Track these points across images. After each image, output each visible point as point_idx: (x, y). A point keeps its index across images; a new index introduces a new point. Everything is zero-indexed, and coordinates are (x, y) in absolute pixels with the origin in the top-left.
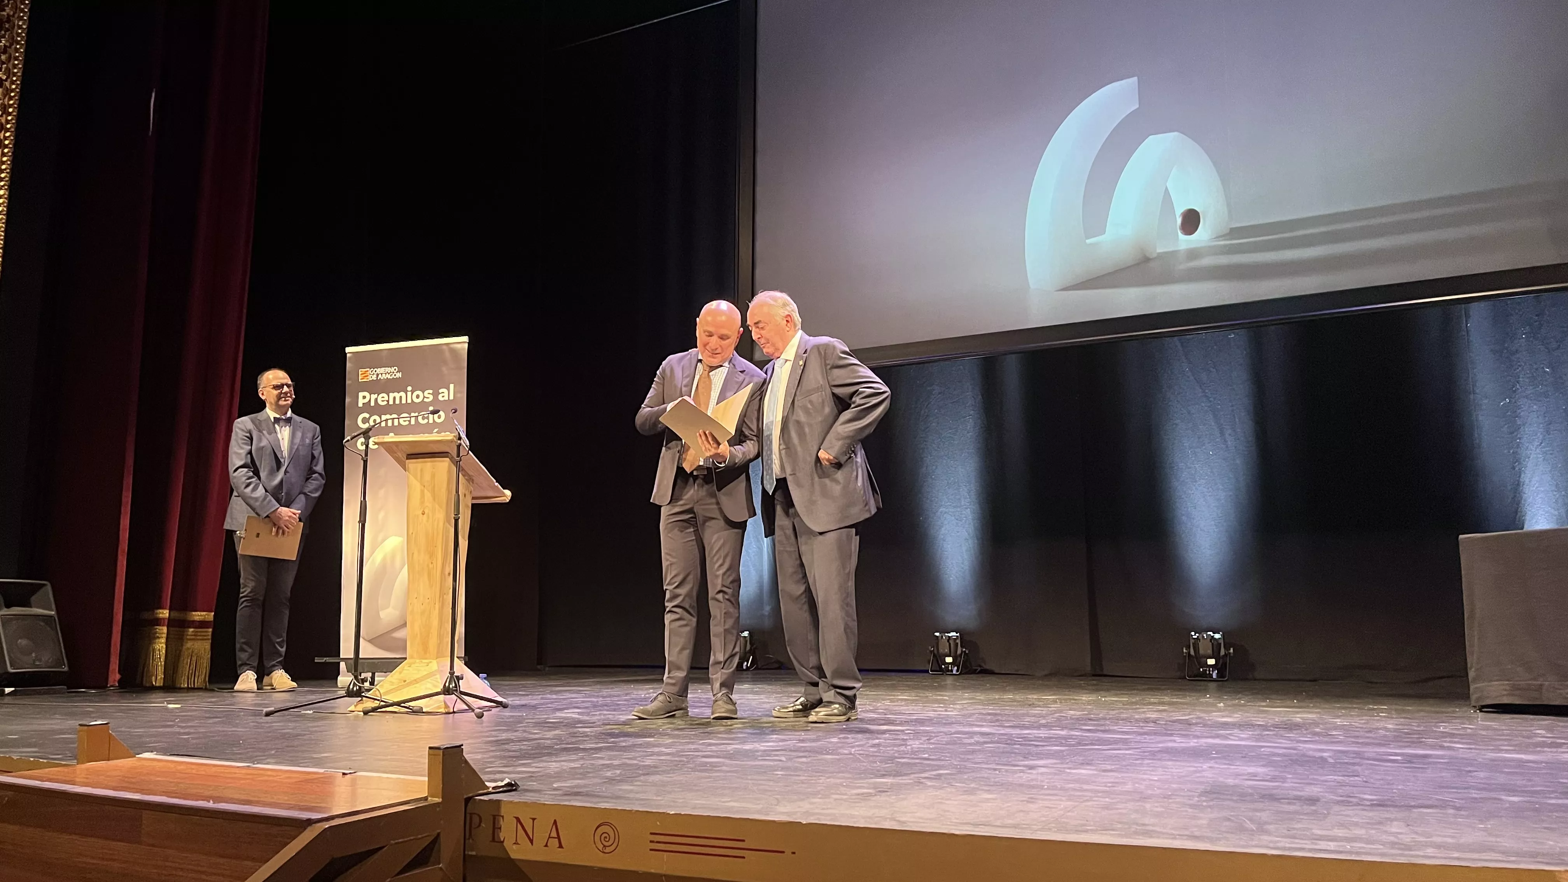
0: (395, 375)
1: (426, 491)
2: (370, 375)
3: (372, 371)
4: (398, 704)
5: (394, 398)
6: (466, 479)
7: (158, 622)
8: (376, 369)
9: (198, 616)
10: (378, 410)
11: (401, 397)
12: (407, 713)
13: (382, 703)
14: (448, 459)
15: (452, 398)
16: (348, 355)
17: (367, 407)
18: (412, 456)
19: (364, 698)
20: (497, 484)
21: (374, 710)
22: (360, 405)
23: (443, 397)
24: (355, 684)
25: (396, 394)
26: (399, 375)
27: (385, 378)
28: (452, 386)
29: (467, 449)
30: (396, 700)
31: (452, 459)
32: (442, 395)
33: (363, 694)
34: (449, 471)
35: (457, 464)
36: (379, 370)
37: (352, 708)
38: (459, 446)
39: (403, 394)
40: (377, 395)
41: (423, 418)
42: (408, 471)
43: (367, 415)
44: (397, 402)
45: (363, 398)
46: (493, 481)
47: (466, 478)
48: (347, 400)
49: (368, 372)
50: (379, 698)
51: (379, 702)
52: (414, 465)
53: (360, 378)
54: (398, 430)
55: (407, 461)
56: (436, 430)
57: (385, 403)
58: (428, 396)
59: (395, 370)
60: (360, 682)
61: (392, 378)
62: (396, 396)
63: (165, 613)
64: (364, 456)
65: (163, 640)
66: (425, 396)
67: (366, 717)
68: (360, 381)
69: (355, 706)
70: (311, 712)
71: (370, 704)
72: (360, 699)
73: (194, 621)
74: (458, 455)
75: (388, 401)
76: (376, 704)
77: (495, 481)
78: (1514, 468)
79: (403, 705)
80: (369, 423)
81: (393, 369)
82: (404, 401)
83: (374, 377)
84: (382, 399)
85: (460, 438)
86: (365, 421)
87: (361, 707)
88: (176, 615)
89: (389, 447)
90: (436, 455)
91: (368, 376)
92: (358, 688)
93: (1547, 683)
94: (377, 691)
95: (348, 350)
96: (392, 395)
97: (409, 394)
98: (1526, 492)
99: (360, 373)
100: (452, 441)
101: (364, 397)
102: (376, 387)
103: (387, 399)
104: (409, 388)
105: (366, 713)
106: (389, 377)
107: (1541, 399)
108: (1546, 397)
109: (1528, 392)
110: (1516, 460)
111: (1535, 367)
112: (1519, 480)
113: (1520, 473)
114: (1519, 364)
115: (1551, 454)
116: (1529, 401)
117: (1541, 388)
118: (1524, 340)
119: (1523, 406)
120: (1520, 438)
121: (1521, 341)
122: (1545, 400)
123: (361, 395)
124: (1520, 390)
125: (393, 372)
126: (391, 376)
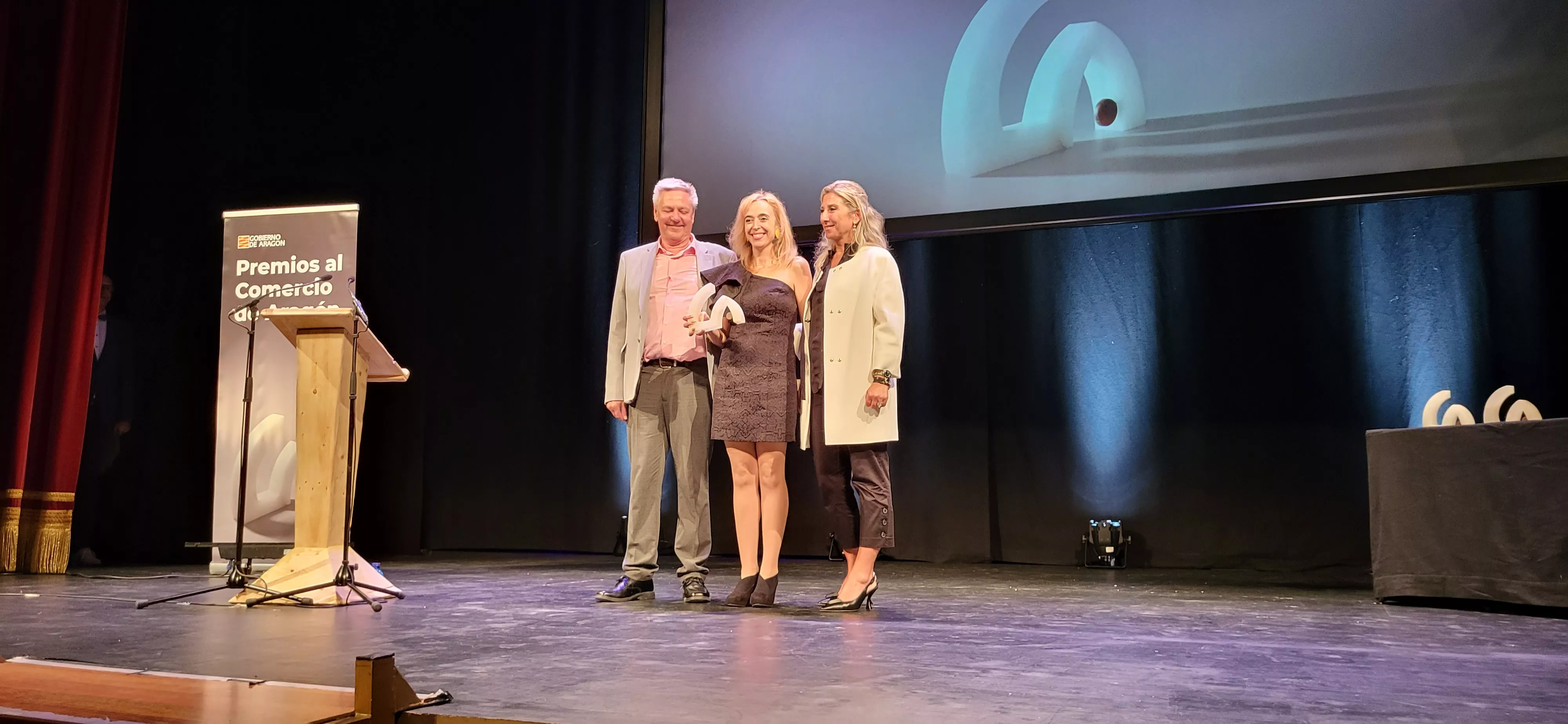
0: (278, 243)
1: (317, 368)
2: (246, 242)
3: (252, 238)
4: (286, 596)
5: (277, 267)
6: (362, 357)
7: (11, 502)
8: (256, 236)
9: (57, 496)
10: (258, 279)
11: (284, 267)
12: (295, 605)
13: (268, 595)
14: (343, 335)
15: (340, 269)
16: (226, 220)
17: (246, 276)
18: (303, 331)
19: (247, 589)
20: (394, 362)
21: (259, 602)
22: (239, 274)
23: (331, 267)
24: (237, 575)
25: (278, 263)
26: (283, 243)
27: (267, 246)
28: (340, 257)
29: (366, 326)
30: (284, 591)
31: (347, 336)
32: (330, 265)
33: (247, 585)
34: (344, 347)
35: (354, 341)
36: (260, 238)
37: (234, 600)
38: (356, 322)
39: (286, 263)
40: (257, 263)
41: (309, 289)
42: (299, 347)
43: (246, 285)
44: (280, 272)
45: (242, 266)
46: (391, 359)
47: (362, 355)
48: (225, 268)
49: (248, 239)
50: (265, 590)
51: (264, 594)
52: (305, 341)
53: (239, 245)
54: (281, 302)
55: (298, 336)
56: (322, 303)
57: (267, 272)
58: (314, 266)
59: (278, 237)
60: (243, 572)
61: (274, 245)
62: (278, 266)
63: (18, 493)
64: (250, 330)
65: (16, 522)
66: (311, 266)
67: (250, 610)
68: (239, 248)
69: (237, 597)
70: (189, 604)
71: (253, 596)
72: (242, 590)
73: (52, 502)
74: (355, 332)
75: (269, 271)
76: (260, 596)
77: (393, 359)
78: (1401, 364)
79: (291, 597)
80: (248, 293)
81: (275, 237)
82: (287, 271)
83: (254, 245)
84: (263, 268)
85: (358, 314)
86: (243, 291)
87: (244, 599)
88: (33, 495)
89: (279, 322)
90: (331, 330)
91: (247, 243)
92: (240, 578)
93: (1450, 577)
94: (262, 581)
95: (227, 214)
96: (274, 264)
97: (293, 263)
98: (1413, 387)
99: (239, 240)
100: (348, 316)
101: (243, 266)
102: (256, 255)
103: (269, 268)
104: (294, 258)
105: (250, 605)
106: (271, 245)
107: (1428, 297)
108: (1433, 295)
109: (1416, 290)
110: (1403, 355)
111: (1424, 266)
112: (1406, 376)
113: (1407, 368)
114: (1409, 263)
115: (1438, 351)
116: (1418, 299)
117: (1430, 287)
118: (1414, 240)
119: (1411, 304)
120: (1407, 335)
121: (1412, 240)
122: (1433, 298)
123: (240, 263)
124: (1409, 288)
125: (276, 240)
126: (273, 243)
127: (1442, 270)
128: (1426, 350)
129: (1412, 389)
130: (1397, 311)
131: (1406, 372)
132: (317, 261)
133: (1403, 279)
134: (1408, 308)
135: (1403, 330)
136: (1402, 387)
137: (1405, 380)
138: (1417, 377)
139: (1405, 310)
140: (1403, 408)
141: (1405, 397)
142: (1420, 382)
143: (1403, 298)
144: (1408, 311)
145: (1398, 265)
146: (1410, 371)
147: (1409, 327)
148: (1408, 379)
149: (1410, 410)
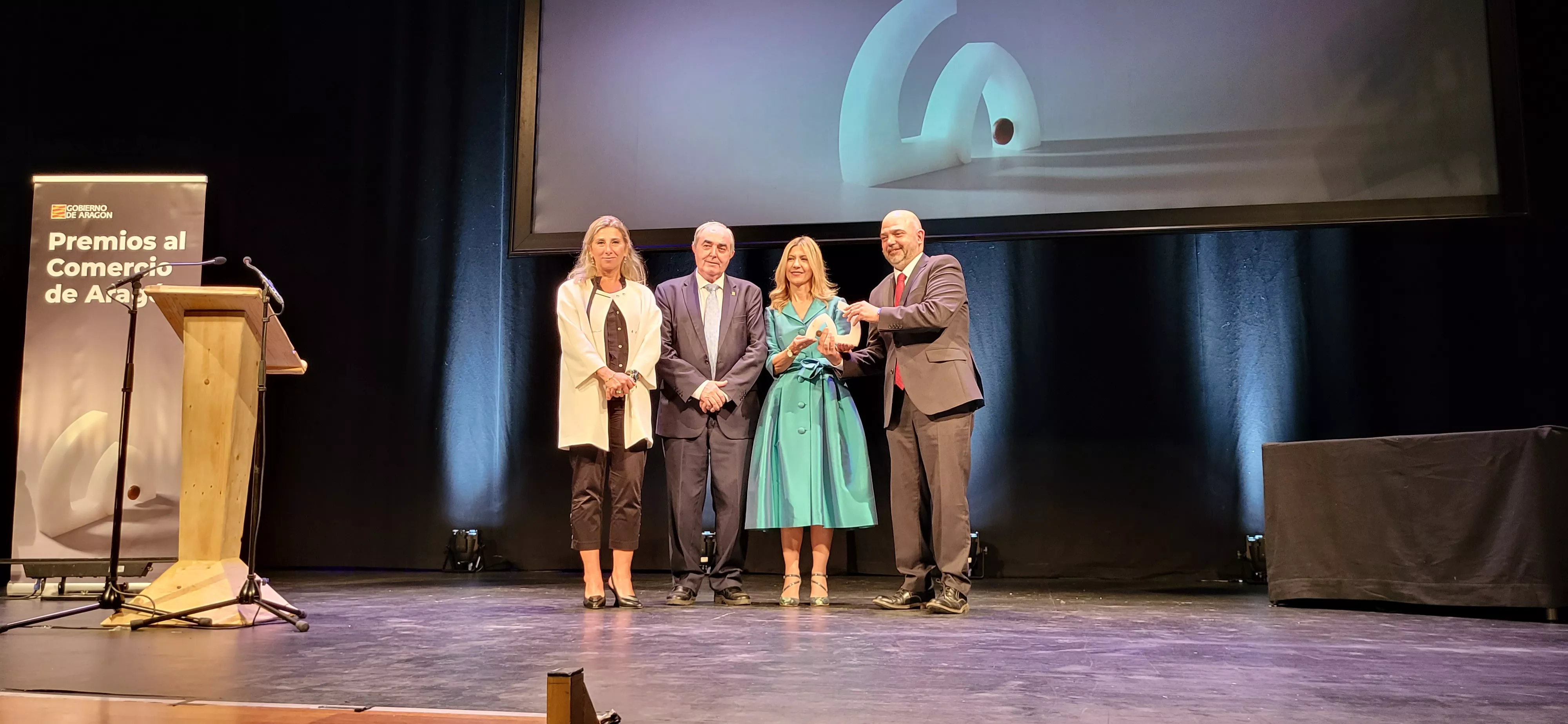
0: (103, 215)
2: (61, 212)
3: (69, 208)
4: (174, 616)
5: (101, 243)
8: (75, 206)
10: (77, 256)
11: (110, 243)
14: (243, 319)
15: (182, 247)
16: (36, 186)
17: (60, 252)
18: (191, 313)
20: (294, 352)
22: (52, 247)
23: (170, 245)
25: (104, 238)
26: (110, 215)
27: (89, 217)
28: (183, 234)
30: (172, 611)
31: (249, 320)
32: (170, 243)
36: (80, 208)
39: (113, 239)
40: (76, 237)
42: (186, 331)
43: (61, 261)
44: (105, 247)
45: (55, 240)
46: (291, 348)
48: (33, 241)
49: (65, 209)
52: (194, 324)
53: (52, 215)
55: (186, 318)
57: (88, 248)
58: (150, 243)
59: (103, 208)
61: (98, 217)
62: (103, 242)
66: (145, 242)
68: (52, 218)
80: (63, 271)
81: (100, 208)
82: (114, 247)
83: (73, 216)
84: (83, 243)
86: (56, 268)
91: (63, 213)
95: (36, 178)
96: (97, 239)
97: (123, 239)
99: (52, 209)
101: (57, 239)
102: (75, 227)
103: (91, 244)
104: (123, 232)
106: (94, 216)
107: (1257, 324)
108: (1261, 322)
109: (1246, 317)
110: (1233, 379)
111: (1253, 295)
112: (1236, 396)
113: (1238, 390)
114: (1240, 291)
115: (1264, 374)
116: (1247, 325)
117: (1258, 315)
118: (1245, 271)
119: (1242, 329)
120: (1238, 359)
121: (1242, 271)
122: (1261, 325)
123: (53, 236)
124: (1240, 315)
125: (101, 212)
126: (97, 215)
127: (1268, 299)
128: (1254, 373)
129: (1241, 408)
130: (1228, 336)
131: (1236, 393)
132: (154, 238)
133: (1234, 306)
134: (1239, 334)
135: (1234, 354)
136: (1232, 407)
137: (1235, 400)
138: (1246, 397)
139: (1237, 336)
140: (1233, 426)
141: (1235, 416)
142: (1248, 402)
143: (1234, 324)
144: (1239, 336)
145: (1229, 293)
146: (1239, 392)
147: (1239, 351)
148: (1238, 399)
149: (1239, 428)
